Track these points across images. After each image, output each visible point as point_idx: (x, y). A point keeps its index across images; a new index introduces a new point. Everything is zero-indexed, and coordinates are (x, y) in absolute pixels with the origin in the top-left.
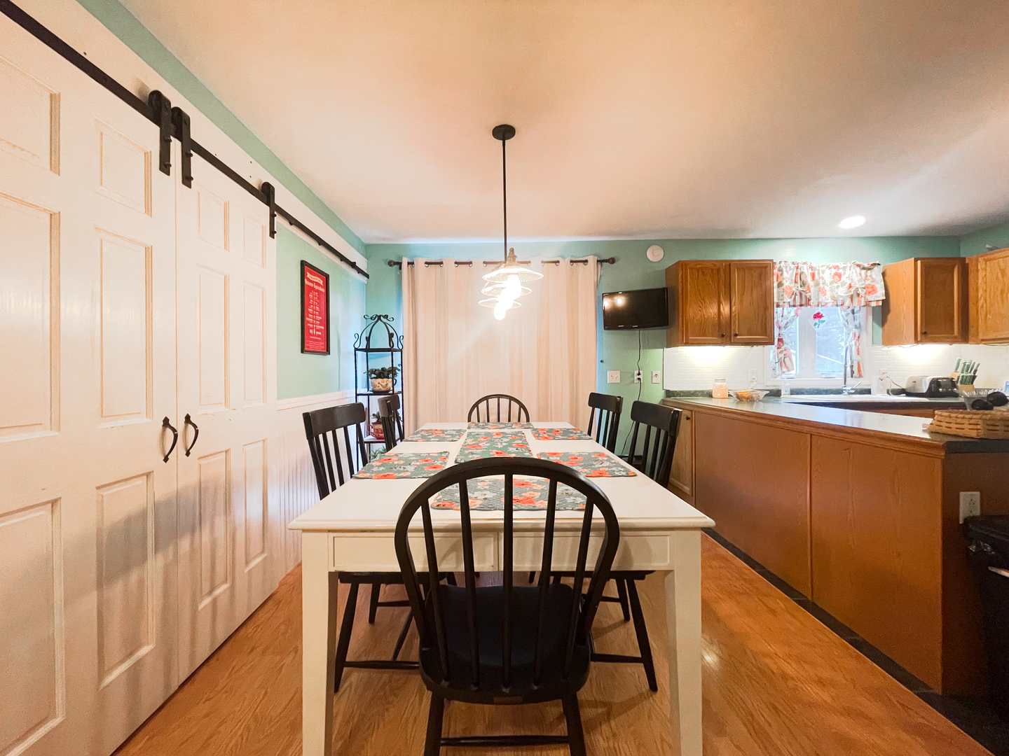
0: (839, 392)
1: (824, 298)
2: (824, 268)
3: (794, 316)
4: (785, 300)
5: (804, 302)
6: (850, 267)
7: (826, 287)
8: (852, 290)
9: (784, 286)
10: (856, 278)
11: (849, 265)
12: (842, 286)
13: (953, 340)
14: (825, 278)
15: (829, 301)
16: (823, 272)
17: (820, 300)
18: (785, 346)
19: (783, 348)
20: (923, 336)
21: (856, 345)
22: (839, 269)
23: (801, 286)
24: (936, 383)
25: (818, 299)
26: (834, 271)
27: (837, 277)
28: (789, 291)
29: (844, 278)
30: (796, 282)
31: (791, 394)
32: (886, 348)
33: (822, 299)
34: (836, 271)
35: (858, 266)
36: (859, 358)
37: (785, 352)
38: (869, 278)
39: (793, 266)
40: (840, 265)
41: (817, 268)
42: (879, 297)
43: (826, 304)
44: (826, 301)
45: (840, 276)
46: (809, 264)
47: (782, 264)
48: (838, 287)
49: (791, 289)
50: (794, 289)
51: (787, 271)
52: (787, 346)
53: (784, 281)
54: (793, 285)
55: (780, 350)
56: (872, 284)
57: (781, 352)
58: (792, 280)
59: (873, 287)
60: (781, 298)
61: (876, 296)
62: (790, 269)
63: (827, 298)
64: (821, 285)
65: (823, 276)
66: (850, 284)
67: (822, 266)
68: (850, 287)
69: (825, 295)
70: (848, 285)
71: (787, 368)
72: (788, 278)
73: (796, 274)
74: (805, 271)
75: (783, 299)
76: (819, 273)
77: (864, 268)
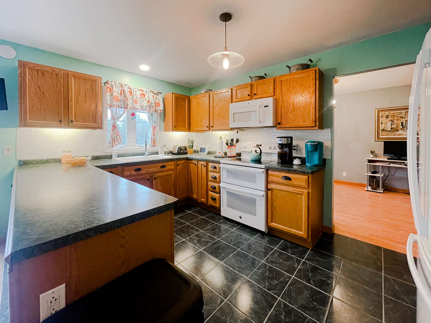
0: (143, 154)
1: (136, 105)
2: (136, 90)
3: (122, 114)
4: (114, 104)
5: (126, 106)
6: (149, 91)
7: (137, 100)
8: (149, 103)
9: (114, 96)
10: (151, 98)
11: (148, 91)
12: (145, 101)
13: (185, 130)
14: (137, 95)
15: (139, 107)
16: (136, 92)
17: (134, 106)
18: (117, 130)
19: (115, 131)
20: (175, 128)
21: (153, 131)
22: (144, 92)
23: (124, 97)
24: (180, 149)
25: (133, 106)
26: (141, 92)
27: (143, 96)
28: (116, 99)
29: (146, 97)
30: (121, 94)
31: (118, 157)
32: (165, 133)
33: (135, 105)
34: (142, 92)
35: (152, 92)
36: (154, 137)
37: (117, 133)
38: (157, 99)
39: (119, 85)
40: (144, 90)
41: (133, 89)
42: (161, 108)
43: (138, 108)
44: (138, 107)
45: (144, 95)
46: (128, 85)
47: (113, 83)
48: (143, 101)
49: (118, 97)
50: (120, 98)
51: (116, 87)
52: (118, 130)
53: (114, 92)
54: (119, 96)
55: (114, 132)
56: (159, 102)
57: (115, 133)
58: (119, 93)
59: (159, 103)
60: (112, 102)
61: (160, 108)
62: (118, 87)
63: (138, 106)
64: (135, 98)
65: (136, 93)
66: (148, 100)
67: (135, 89)
68: (149, 101)
69: (137, 104)
70: (147, 100)
71: (118, 142)
72: (116, 91)
73: (121, 90)
74: (126, 89)
75: (113, 103)
76: (133, 92)
77: (155, 94)
